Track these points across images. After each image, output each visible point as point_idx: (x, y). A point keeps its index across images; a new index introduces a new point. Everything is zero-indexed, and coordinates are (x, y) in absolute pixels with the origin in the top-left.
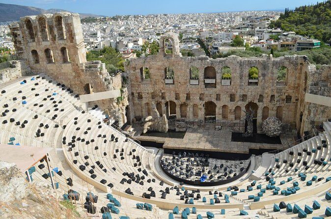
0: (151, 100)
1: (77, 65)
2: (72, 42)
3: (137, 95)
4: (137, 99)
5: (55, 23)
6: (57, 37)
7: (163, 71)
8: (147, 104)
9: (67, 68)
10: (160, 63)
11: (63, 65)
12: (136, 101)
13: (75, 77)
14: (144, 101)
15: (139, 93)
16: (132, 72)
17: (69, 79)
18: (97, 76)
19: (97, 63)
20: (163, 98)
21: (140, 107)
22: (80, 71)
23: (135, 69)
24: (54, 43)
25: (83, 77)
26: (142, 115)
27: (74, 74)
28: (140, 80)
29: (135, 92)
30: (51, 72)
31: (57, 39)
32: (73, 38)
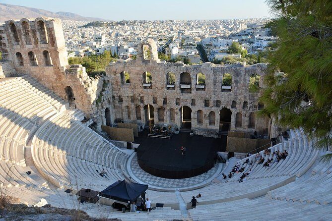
0: (131, 103)
1: (58, 68)
2: (53, 45)
3: (118, 98)
4: (117, 102)
5: (37, 28)
6: (39, 40)
7: (142, 76)
8: (128, 107)
9: (49, 71)
10: (138, 69)
11: (46, 68)
12: (117, 104)
13: (56, 79)
14: (125, 104)
15: (119, 96)
16: (113, 76)
17: (51, 81)
18: (77, 79)
19: (78, 67)
20: (142, 101)
21: (121, 110)
22: (61, 74)
23: (115, 73)
24: (37, 46)
25: (64, 80)
26: (123, 117)
27: (55, 77)
28: (120, 84)
29: (115, 95)
30: (35, 74)
31: (39, 43)
32: (54, 42)
